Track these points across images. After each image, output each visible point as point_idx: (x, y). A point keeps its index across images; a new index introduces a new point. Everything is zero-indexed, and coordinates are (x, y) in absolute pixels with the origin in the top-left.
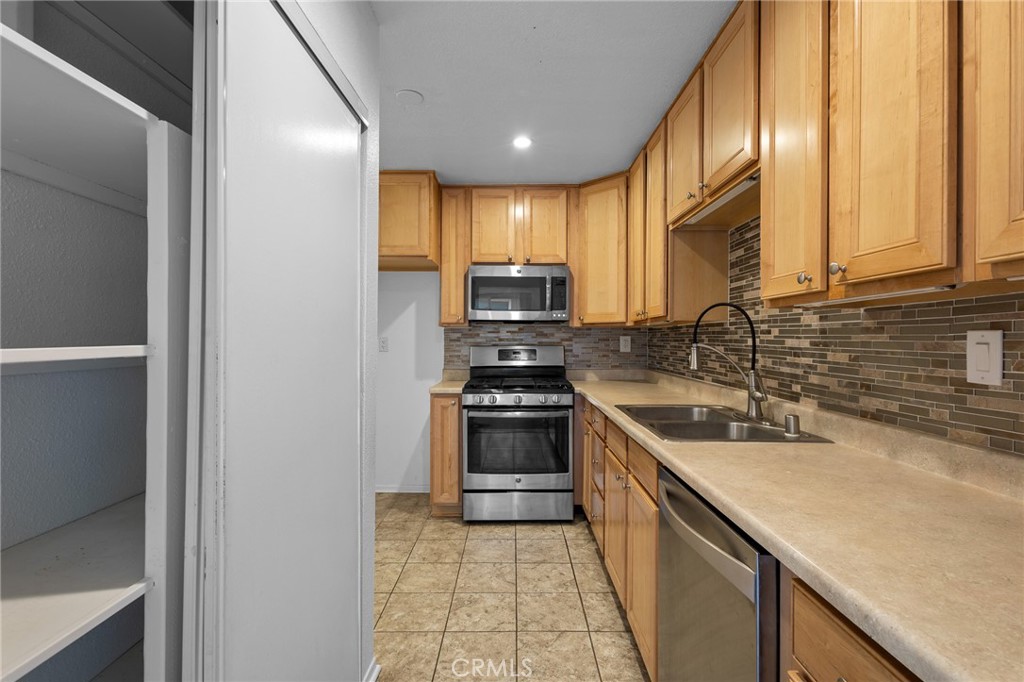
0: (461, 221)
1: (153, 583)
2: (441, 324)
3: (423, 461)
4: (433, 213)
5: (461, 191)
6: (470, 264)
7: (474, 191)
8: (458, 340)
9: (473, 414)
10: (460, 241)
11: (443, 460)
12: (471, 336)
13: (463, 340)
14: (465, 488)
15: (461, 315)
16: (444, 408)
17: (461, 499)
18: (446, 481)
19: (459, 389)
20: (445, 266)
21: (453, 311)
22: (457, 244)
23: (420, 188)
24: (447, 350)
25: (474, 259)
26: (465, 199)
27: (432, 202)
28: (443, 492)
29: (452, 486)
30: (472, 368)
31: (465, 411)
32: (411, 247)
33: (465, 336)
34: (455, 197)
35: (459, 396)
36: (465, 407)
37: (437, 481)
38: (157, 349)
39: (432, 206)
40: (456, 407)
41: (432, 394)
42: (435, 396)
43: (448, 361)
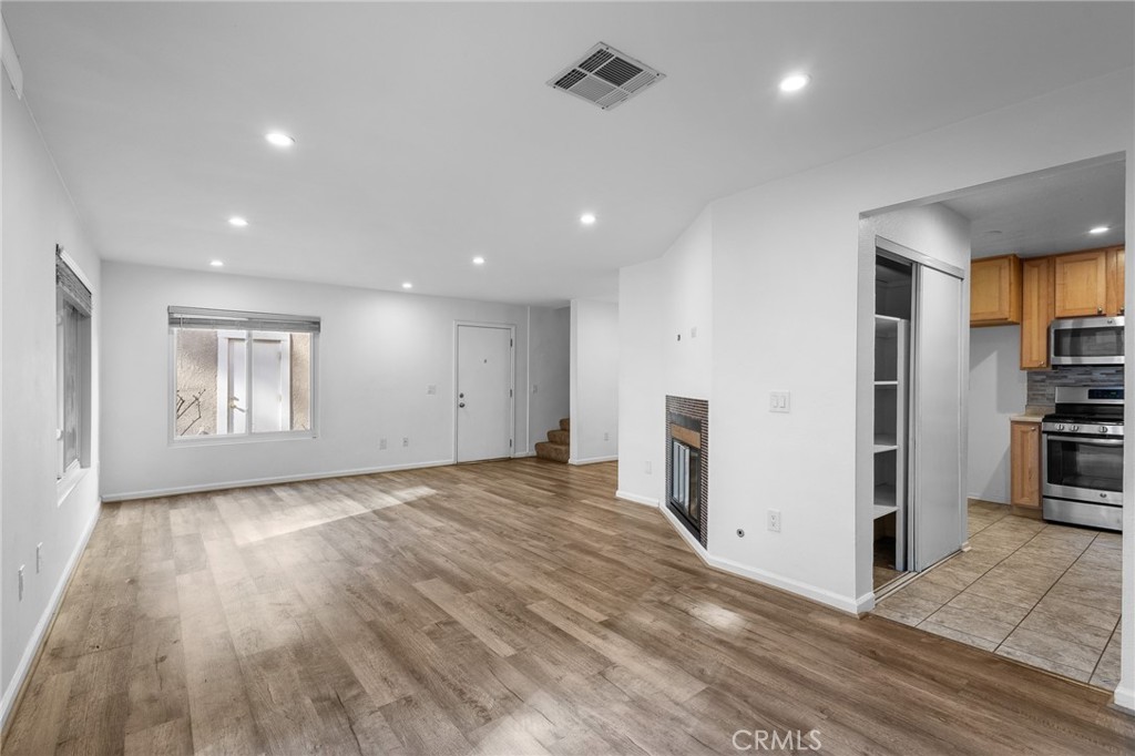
0: (1044, 284)
1: (899, 446)
2: (1022, 369)
3: (1005, 478)
4: (1013, 286)
5: (1044, 261)
6: (1053, 319)
7: (1058, 260)
8: (1043, 381)
9: (1051, 437)
10: (1043, 301)
11: (1023, 472)
12: (1056, 378)
13: (1048, 381)
14: (1045, 494)
15: (1043, 361)
16: (1024, 432)
17: (1041, 503)
18: (1026, 487)
19: (1039, 419)
20: (1026, 323)
21: (1035, 358)
22: (1039, 304)
23: (1000, 269)
24: (1029, 389)
25: (1058, 315)
26: (1048, 267)
27: (1012, 277)
28: (1023, 496)
29: (1032, 493)
30: (1057, 404)
31: (1045, 436)
32: (992, 313)
33: (1050, 377)
34: (1038, 266)
35: (1039, 424)
36: (1044, 432)
37: (1018, 488)
38: (900, 382)
39: (1012, 281)
40: (1036, 433)
41: (1012, 422)
42: (1014, 423)
43: (1031, 399)
